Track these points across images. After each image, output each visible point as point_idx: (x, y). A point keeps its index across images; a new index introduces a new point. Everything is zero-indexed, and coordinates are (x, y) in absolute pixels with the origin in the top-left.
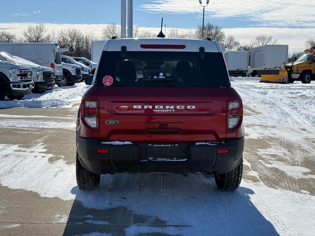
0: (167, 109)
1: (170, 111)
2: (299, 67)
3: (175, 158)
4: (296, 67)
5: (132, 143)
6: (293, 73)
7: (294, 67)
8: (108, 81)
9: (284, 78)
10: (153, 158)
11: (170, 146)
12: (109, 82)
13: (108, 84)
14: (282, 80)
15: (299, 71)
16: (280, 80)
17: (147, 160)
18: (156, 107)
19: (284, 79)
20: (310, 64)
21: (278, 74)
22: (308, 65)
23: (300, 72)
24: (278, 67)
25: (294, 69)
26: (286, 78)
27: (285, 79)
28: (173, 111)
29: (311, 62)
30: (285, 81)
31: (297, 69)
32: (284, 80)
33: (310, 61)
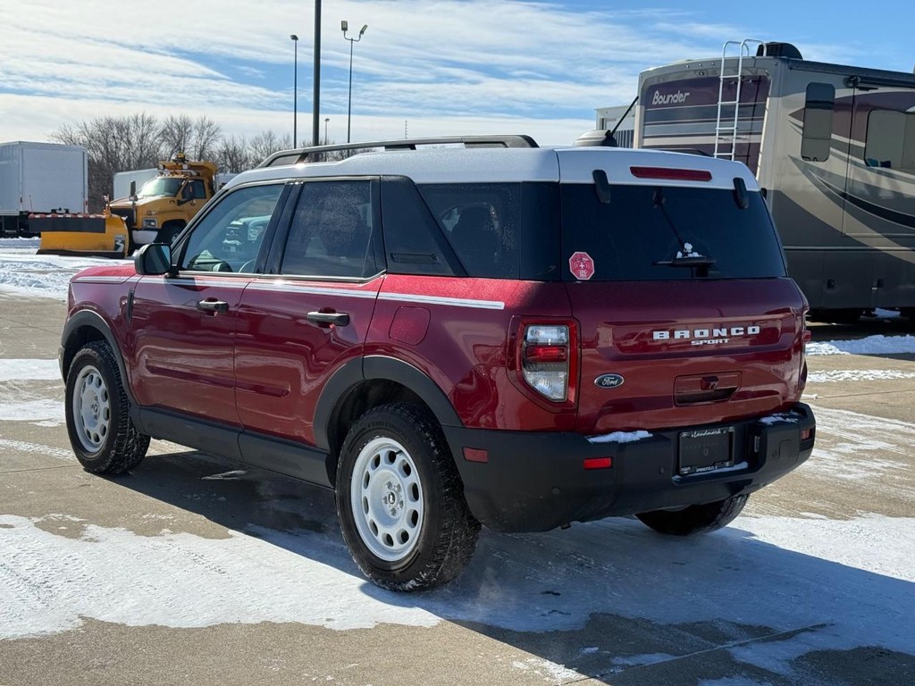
0: (715, 338)
1: (721, 342)
2: (153, 213)
3: (727, 464)
4: (145, 212)
5: (651, 435)
6: (137, 230)
7: (140, 211)
8: (582, 266)
9: (116, 241)
10: (689, 468)
11: (719, 432)
12: (584, 268)
13: (583, 275)
14: (113, 247)
15: (152, 224)
16: (105, 247)
17: (679, 474)
18: (697, 333)
19: (119, 246)
20: (180, 203)
21: (103, 231)
22: (174, 206)
23: (156, 227)
24: (60, 209)
25: (140, 218)
26: (123, 242)
27: (122, 245)
28: (726, 341)
29: (181, 199)
30: (120, 250)
31: (149, 218)
32: (117, 247)
33: (179, 197)
